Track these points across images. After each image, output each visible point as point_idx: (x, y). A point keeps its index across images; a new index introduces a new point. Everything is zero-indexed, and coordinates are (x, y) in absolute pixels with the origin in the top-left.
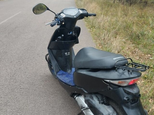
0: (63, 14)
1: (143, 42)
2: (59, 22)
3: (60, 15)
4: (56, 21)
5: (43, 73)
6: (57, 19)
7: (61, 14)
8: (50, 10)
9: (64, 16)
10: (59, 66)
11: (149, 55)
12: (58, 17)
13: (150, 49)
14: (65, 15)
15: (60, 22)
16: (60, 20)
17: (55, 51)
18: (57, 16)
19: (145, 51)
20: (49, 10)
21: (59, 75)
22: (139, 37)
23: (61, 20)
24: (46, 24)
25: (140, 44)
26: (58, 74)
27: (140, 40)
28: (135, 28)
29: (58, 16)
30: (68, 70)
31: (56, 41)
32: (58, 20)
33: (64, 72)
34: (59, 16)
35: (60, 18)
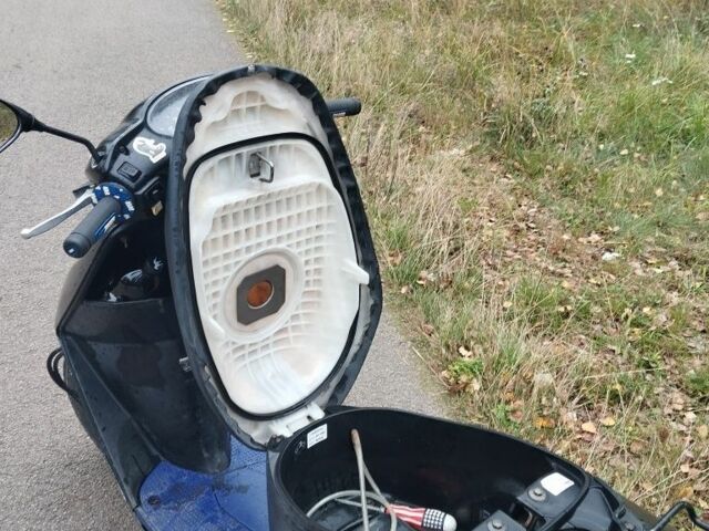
0: (150, 142)
1: (553, 160)
2: (124, 209)
3: (127, 152)
4: (106, 205)
5: (45, 441)
6: (106, 191)
7: (137, 143)
8: (48, 125)
9: (157, 152)
10: (148, 435)
11: (595, 237)
12: (114, 172)
13: (593, 203)
14: (163, 146)
15: (134, 205)
16: (132, 191)
17: (108, 353)
18: (111, 167)
19: (571, 211)
20: (40, 127)
21: (151, 500)
22: (527, 132)
23: (140, 192)
24: (26, 231)
25: (540, 172)
26: (144, 498)
27: (538, 151)
28: (503, 86)
29: (117, 165)
30: (206, 455)
31: (113, 298)
32: (114, 191)
33: (186, 476)
34: (122, 158)
35: (133, 179)
